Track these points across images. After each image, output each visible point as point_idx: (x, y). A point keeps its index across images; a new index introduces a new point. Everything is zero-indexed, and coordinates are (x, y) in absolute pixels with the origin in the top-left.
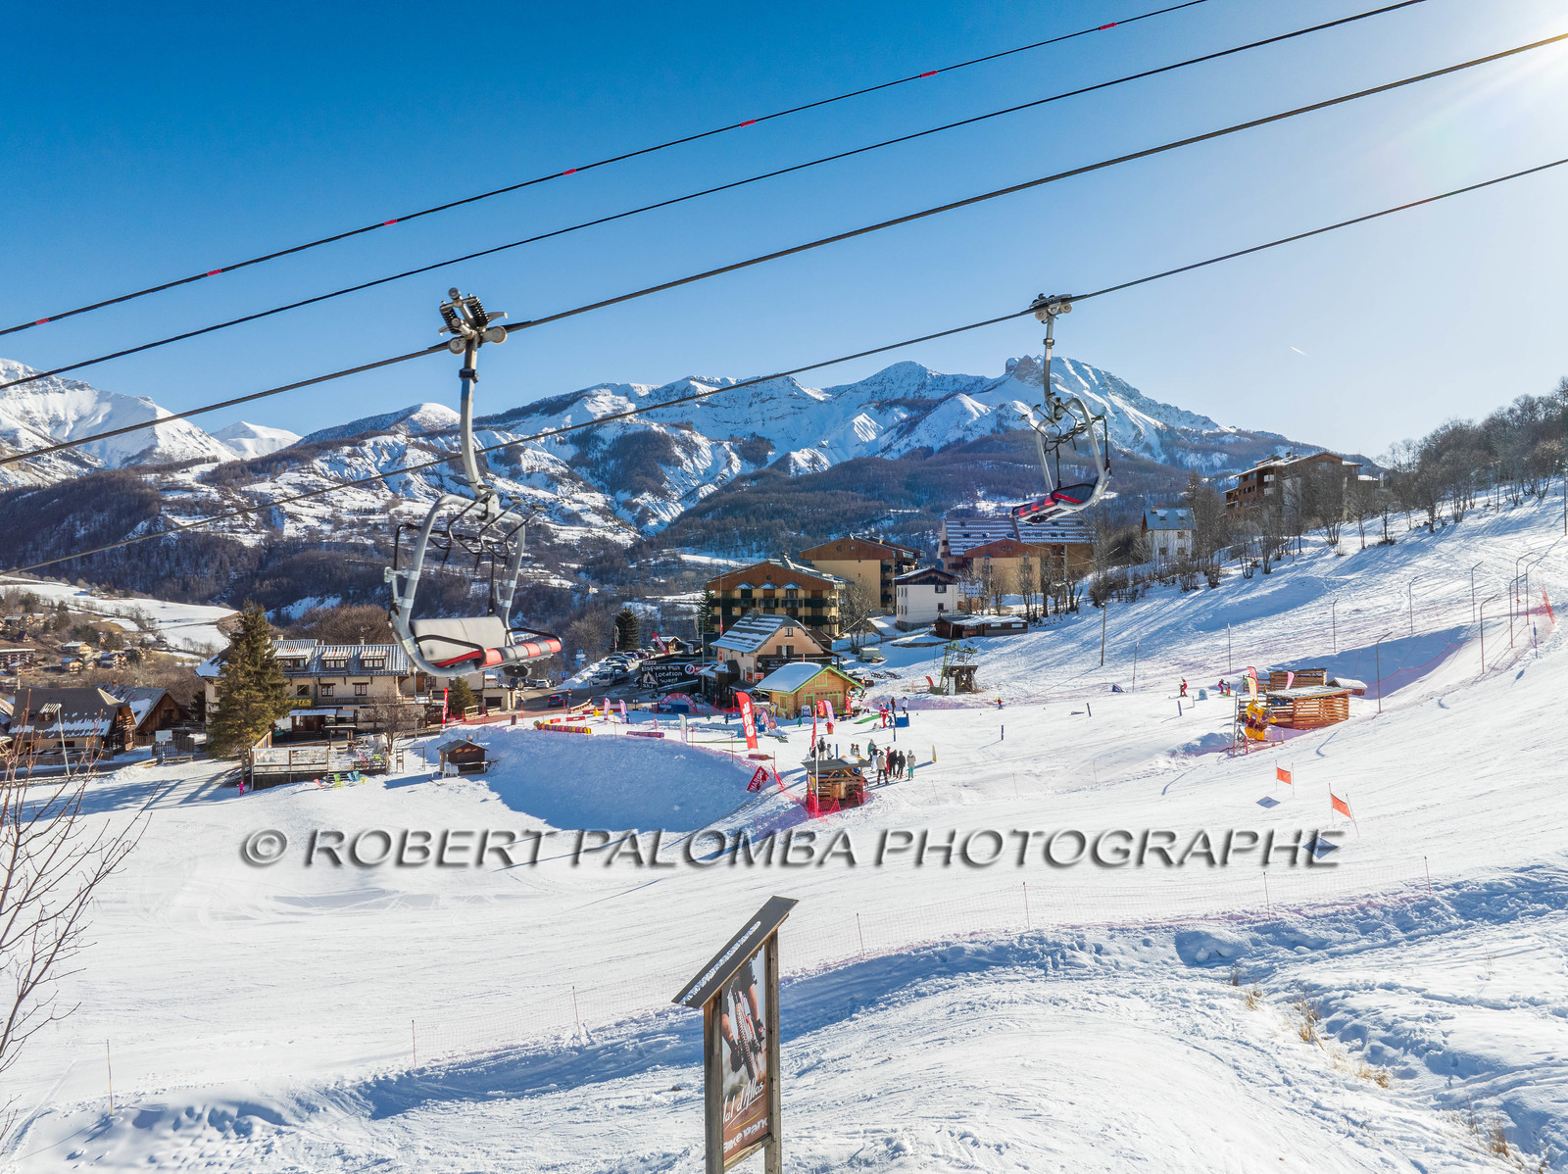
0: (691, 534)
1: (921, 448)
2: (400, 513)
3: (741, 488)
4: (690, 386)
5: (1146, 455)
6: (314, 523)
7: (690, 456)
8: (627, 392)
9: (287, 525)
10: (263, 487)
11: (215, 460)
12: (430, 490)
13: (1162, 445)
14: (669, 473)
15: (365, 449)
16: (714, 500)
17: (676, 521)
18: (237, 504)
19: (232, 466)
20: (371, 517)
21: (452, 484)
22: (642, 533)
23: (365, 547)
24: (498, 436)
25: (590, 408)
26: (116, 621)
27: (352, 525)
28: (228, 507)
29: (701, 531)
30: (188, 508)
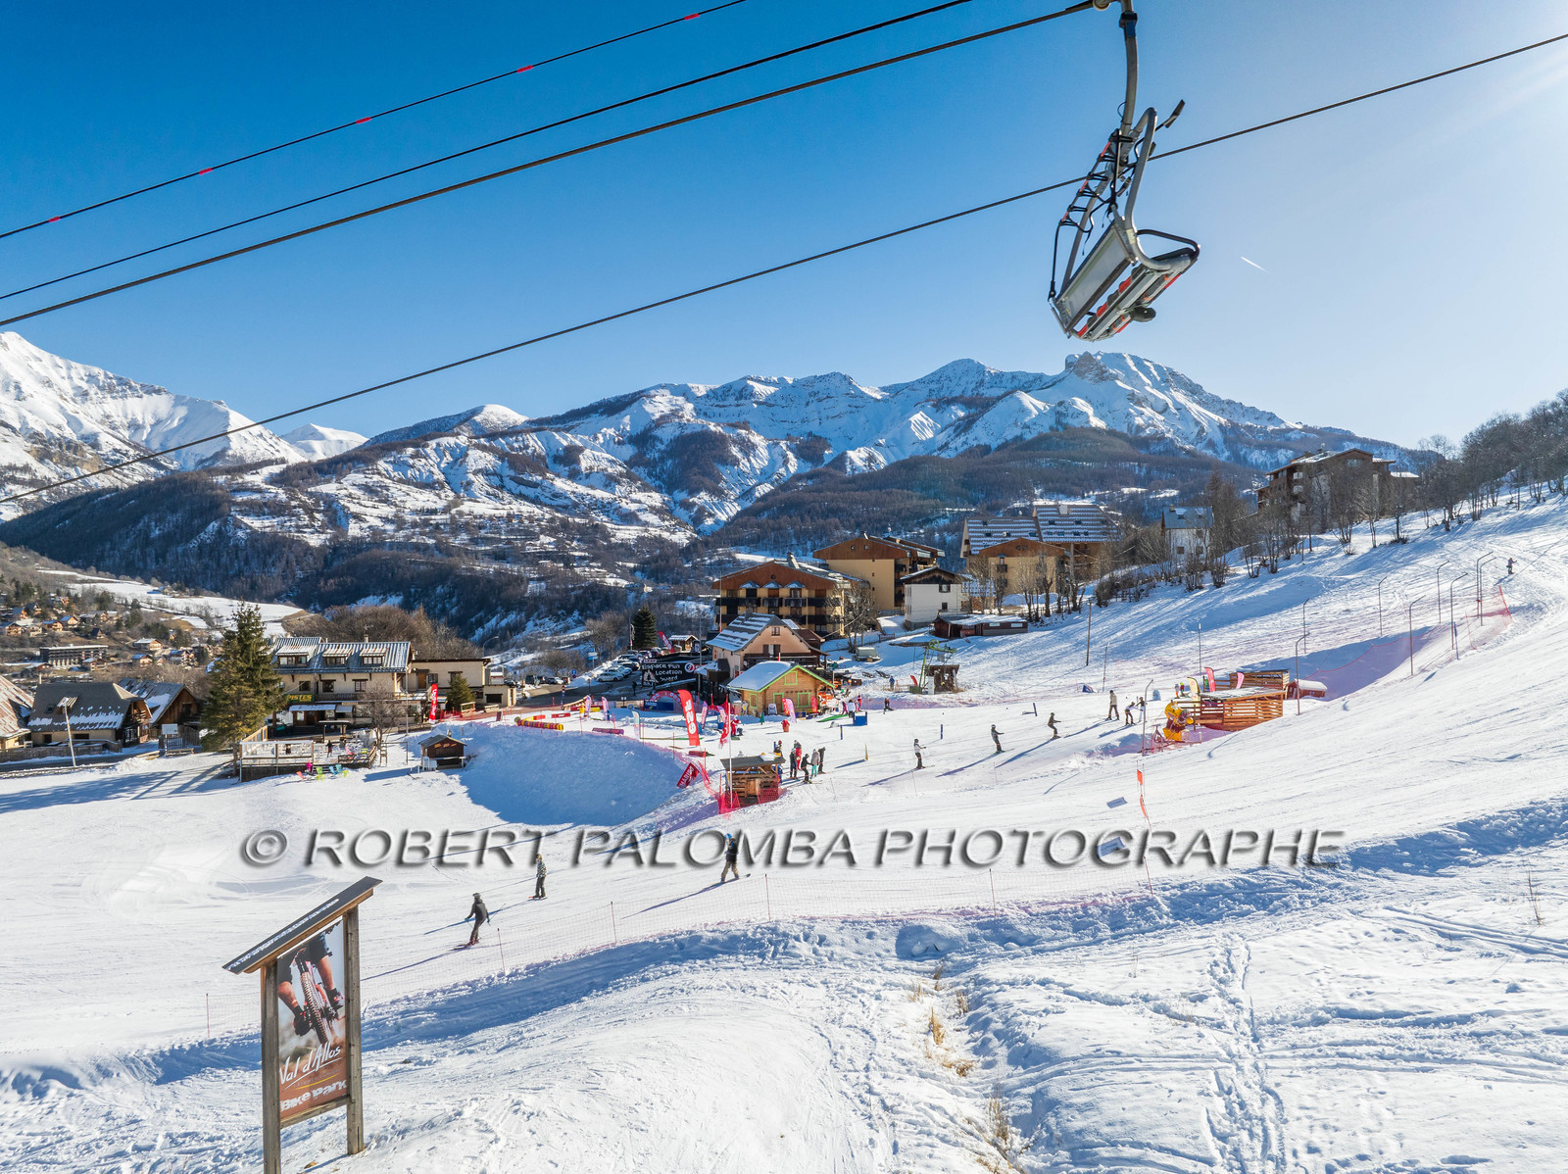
0: (746, 534)
1: (978, 446)
2: (461, 514)
3: (797, 487)
4: (747, 385)
5: (1209, 452)
6: (378, 523)
7: (747, 455)
8: (685, 392)
9: (351, 525)
10: (329, 488)
11: (283, 461)
12: (490, 490)
13: (1225, 441)
14: (726, 472)
15: (428, 450)
16: (770, 499)
17: (732, 521)
18: (303, 505)
19: (299, 467)
20: (433, 517)
21: (512, 485)
22: (698, 532)
23: (427, 547)
24: (557, 437)
25: (648, 408)
26: (186, 618)
27: (414, 525)
28: (295, 507)
29: (757, 530)
30: (257, 509)
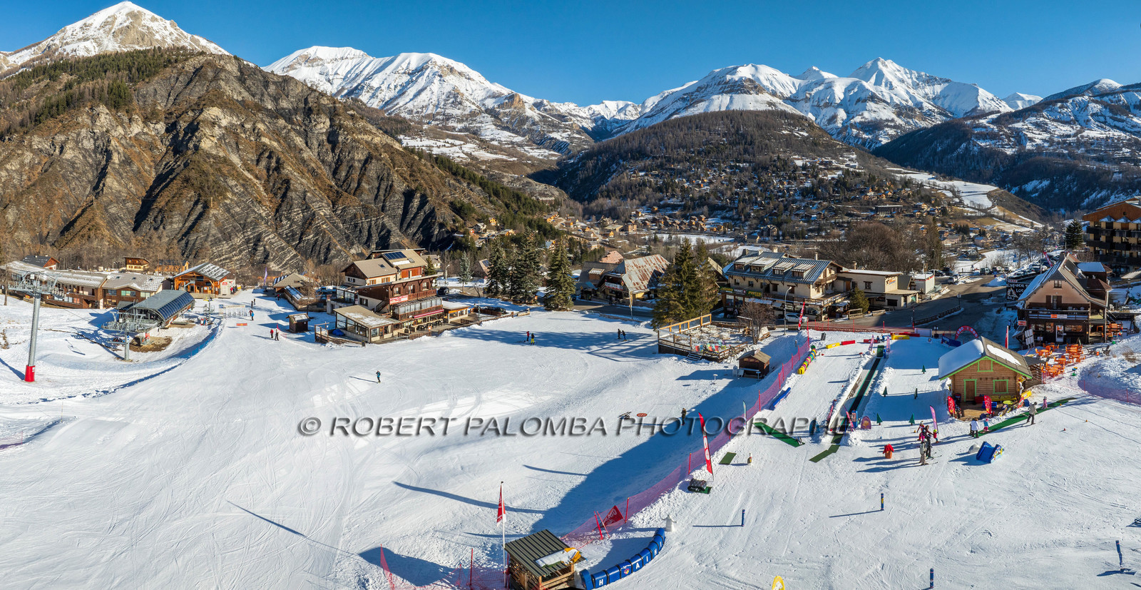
2: (1082, 137)
9: (1028, 145)
10: (1019, 125)
11: (999, 112)
15: (1068, 104)
18: (1005, 134)
20: (1068, 139)
23: (1064, 155)
26: (944, 192)
27: (1058, 143)
30: (984, 136)
